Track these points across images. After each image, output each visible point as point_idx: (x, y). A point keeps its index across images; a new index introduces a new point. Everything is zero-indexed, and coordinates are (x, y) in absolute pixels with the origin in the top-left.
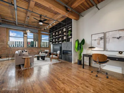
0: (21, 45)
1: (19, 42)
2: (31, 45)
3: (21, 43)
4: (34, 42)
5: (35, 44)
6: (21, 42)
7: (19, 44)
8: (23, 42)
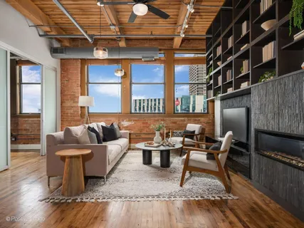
0: (159, 108)
1: (155, 100)
2: (181, 106)
3: (159, 103)
4: (190, 98)
5: (192, 103)
6: (159, 100)
7: (155, 105)
8: (164, 100)
